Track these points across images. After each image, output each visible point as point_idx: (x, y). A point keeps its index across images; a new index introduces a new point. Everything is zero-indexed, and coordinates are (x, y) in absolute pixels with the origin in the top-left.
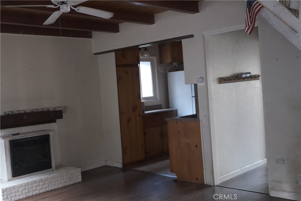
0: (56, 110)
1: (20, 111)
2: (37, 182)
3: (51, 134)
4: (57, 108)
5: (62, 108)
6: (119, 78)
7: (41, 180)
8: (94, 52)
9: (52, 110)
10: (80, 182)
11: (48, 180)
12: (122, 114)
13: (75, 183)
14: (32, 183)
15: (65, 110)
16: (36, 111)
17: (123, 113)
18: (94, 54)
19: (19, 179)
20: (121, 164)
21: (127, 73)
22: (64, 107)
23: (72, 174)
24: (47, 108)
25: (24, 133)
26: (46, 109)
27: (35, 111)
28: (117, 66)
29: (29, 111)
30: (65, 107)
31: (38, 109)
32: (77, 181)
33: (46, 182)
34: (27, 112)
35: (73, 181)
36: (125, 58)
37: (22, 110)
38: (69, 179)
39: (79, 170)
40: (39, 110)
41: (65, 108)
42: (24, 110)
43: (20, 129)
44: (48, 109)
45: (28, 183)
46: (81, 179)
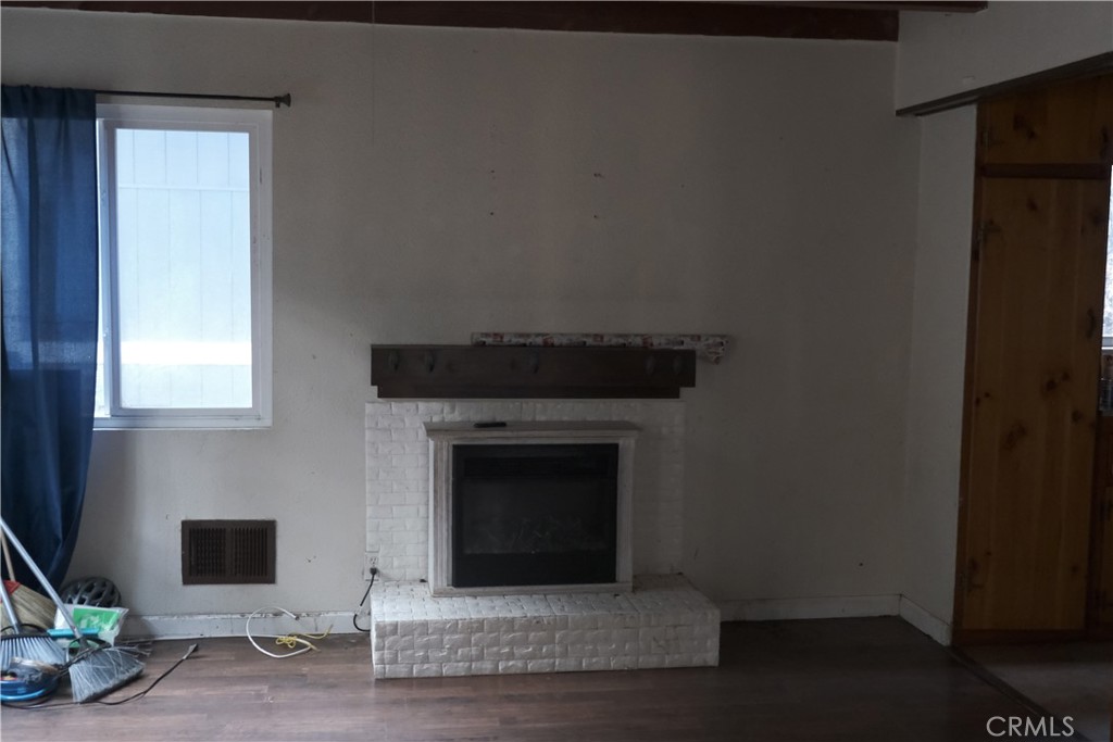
0: (682, 348)
1: (528, 335)
2: (516, 627)
3: (627, 444)
4: (687, 340)
5: (711, 341)
6: (984, 231)
7: (535, 624)
8: (899, 106)
9: (663, 347)
10: (713, 667)
11: (565, 626)
12: (978, 401)
13: (688, 665)
14: (497, 624)
15: (720, 350)
16: (595, 344)
17: (987, 395)
18: (900, 113)
19: (475, 597)
20: (946, 627)
21: (1032, 206)
22: (719, 340)
23: (675, 627)
24: (642, 335)
25: (540, 422)
26: (639, 341)
27: (590, 341)
28: (982, 170)
29: (565, 341)
30: (723, 336)
31: (602, 337)
32: (697, 661)
33: (557, 636)
34: (556, 341)
35: (677, 656)
36: (1032, 135)
37: (538, 335)
38: (660, 646)
39: (710, 616)
40: (605, 339)
41: (722, 344)
42: (543, 335)
43: (524, 406)
44: (645, 341)
45: (481, 623)
46: (717, 653)
